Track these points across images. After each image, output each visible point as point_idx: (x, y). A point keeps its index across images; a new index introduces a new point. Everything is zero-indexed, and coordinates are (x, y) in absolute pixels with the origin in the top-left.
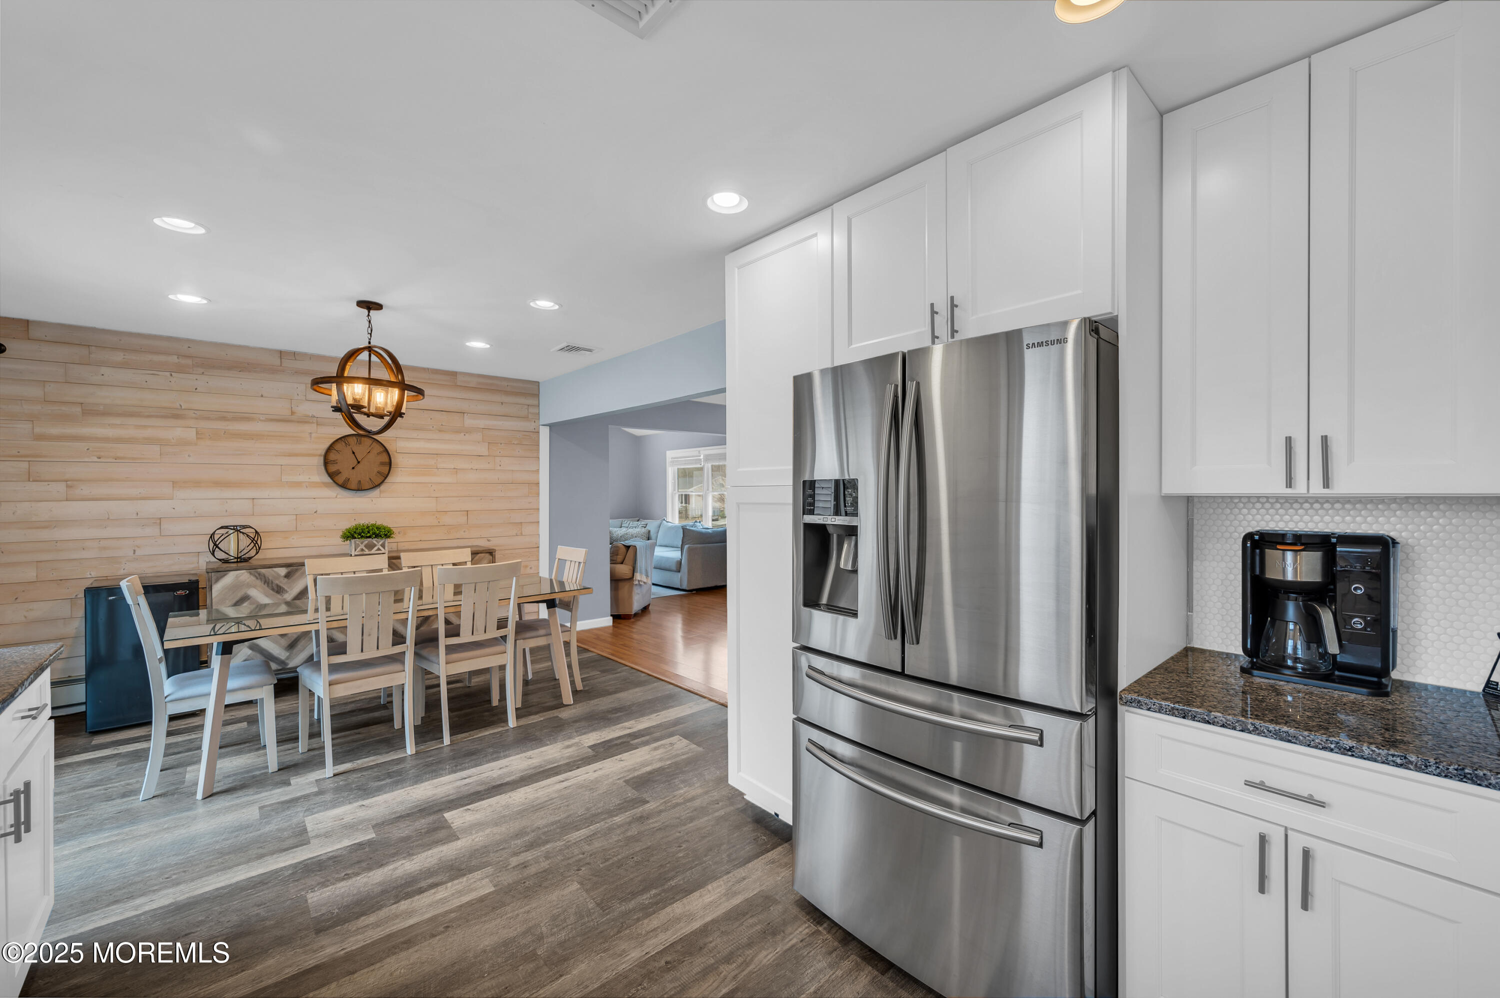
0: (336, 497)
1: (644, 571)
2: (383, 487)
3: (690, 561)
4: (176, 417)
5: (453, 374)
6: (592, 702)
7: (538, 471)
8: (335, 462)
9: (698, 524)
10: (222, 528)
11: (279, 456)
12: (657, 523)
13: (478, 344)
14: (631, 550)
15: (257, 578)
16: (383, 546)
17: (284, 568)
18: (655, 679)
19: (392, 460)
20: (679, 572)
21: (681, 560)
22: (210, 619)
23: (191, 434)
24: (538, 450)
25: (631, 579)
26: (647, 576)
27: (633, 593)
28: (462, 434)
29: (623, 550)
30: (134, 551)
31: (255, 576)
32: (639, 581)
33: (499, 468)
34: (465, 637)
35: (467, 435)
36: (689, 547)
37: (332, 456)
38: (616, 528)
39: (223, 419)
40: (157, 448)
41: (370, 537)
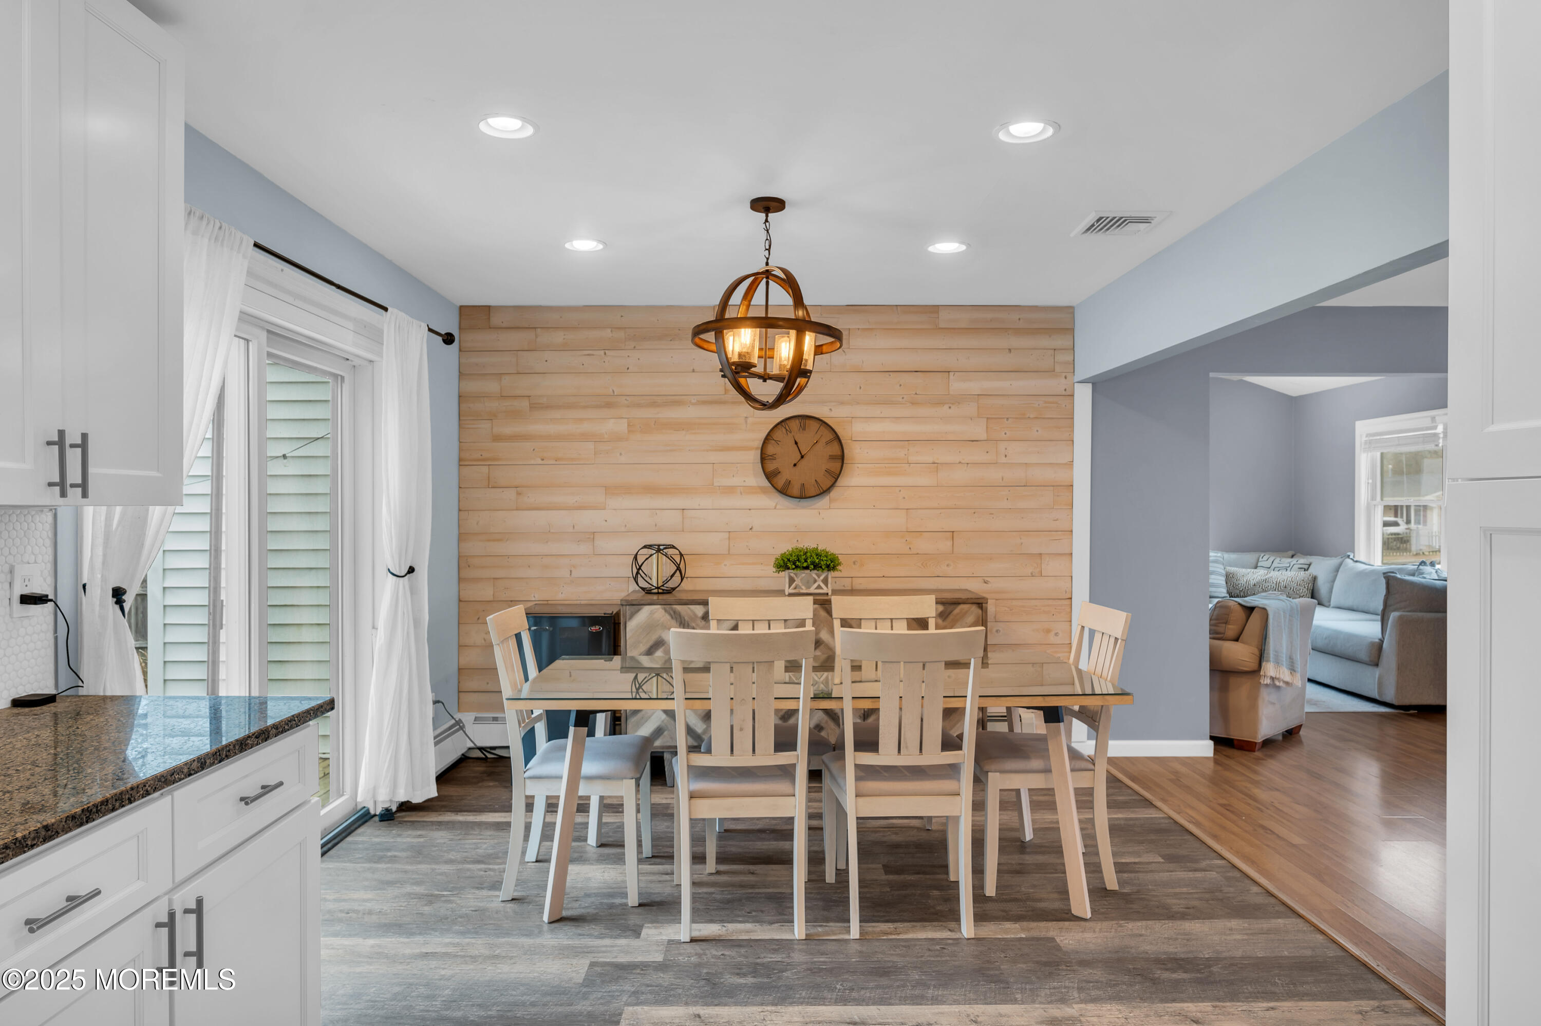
0: (775, 508)
1: (1284, 658)
2: (834, 493)
3: (1403, 643)
4: (609, 405)
5: (933, 310)
6: (1130, 925)
7: (1070, 464)
8: (773, 457)
9: (1427, 569)
10: (645, 547)
11: (711, 450)
12: (1332, 562)
13: (947, 247)
14: (1255, 615)
15: (672, 618)
16: (825, 581)
17: (701, 606)
18: (1282, 909)
19: (845, 451)
20: (1377, 665)
21: (1382, 641)
22: (624, 666)
23: (622, 426)
24: (1072, 426)
25: (1256, 672)
26: (1293, 670)
27: (1260, 703)
28: (946, 407)
29: (1240, 614)
30: (571, 571)
31: (670, 615)
32: (1272, 679)
33: (1004, 460)
34: (886, 756)
35: (953, 407)
36: (1400, 618)
37: (771, 449)
38: (1246, 568)
39: (654, 404)
40: (590, 446)
41: (807, 568)
